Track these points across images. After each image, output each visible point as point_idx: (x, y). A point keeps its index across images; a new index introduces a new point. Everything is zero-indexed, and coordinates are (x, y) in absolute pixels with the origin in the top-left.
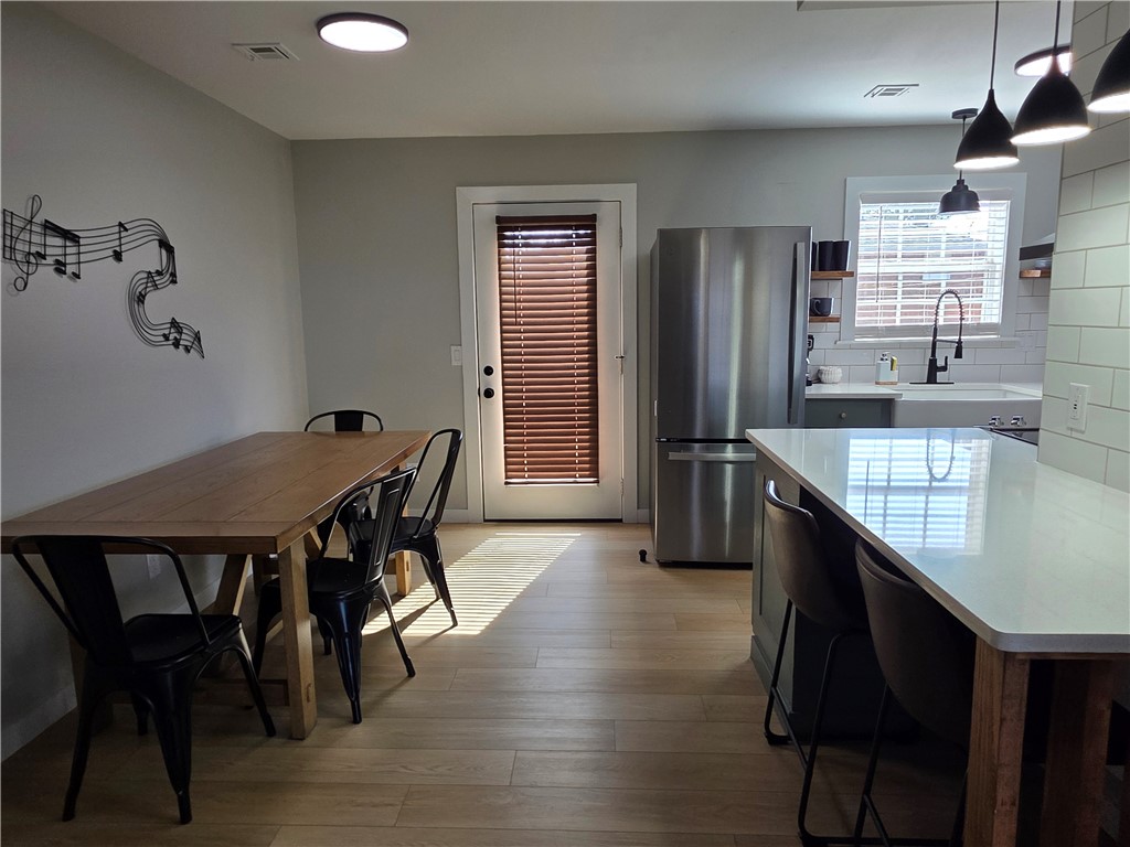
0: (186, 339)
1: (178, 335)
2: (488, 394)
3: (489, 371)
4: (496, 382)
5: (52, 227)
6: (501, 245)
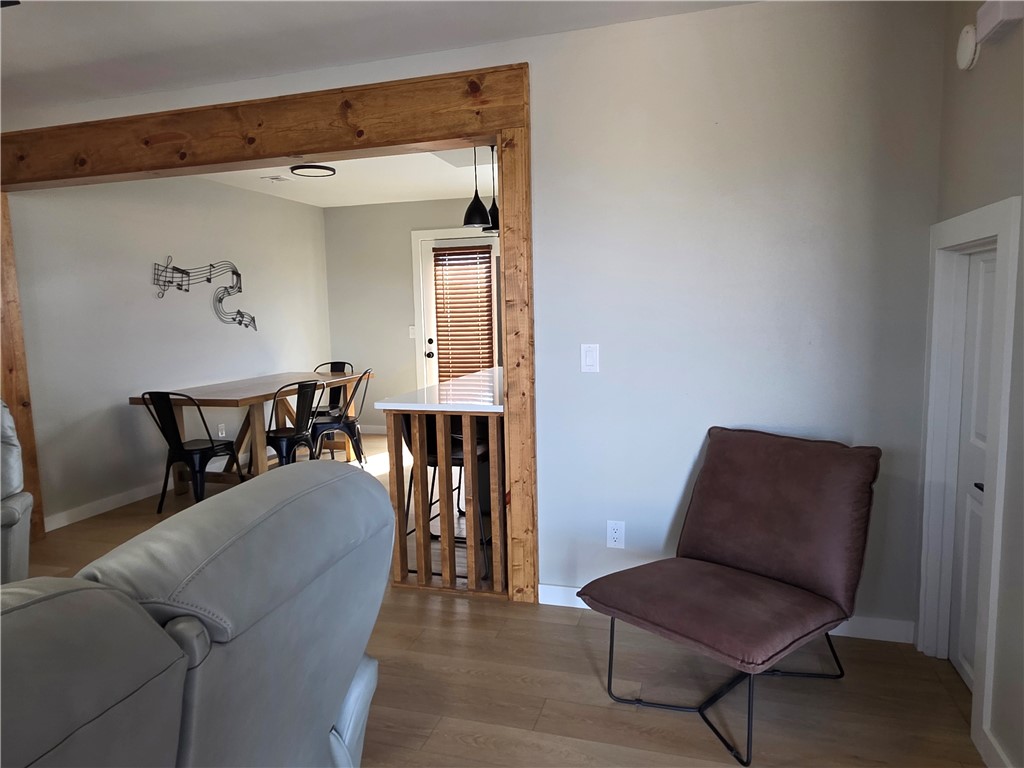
0: (246, 320)
1: (241, 318)
2: (430, 355)
3: (431, 341)
4: (434, 348)
5: (176, 269)
6: (436, 265)
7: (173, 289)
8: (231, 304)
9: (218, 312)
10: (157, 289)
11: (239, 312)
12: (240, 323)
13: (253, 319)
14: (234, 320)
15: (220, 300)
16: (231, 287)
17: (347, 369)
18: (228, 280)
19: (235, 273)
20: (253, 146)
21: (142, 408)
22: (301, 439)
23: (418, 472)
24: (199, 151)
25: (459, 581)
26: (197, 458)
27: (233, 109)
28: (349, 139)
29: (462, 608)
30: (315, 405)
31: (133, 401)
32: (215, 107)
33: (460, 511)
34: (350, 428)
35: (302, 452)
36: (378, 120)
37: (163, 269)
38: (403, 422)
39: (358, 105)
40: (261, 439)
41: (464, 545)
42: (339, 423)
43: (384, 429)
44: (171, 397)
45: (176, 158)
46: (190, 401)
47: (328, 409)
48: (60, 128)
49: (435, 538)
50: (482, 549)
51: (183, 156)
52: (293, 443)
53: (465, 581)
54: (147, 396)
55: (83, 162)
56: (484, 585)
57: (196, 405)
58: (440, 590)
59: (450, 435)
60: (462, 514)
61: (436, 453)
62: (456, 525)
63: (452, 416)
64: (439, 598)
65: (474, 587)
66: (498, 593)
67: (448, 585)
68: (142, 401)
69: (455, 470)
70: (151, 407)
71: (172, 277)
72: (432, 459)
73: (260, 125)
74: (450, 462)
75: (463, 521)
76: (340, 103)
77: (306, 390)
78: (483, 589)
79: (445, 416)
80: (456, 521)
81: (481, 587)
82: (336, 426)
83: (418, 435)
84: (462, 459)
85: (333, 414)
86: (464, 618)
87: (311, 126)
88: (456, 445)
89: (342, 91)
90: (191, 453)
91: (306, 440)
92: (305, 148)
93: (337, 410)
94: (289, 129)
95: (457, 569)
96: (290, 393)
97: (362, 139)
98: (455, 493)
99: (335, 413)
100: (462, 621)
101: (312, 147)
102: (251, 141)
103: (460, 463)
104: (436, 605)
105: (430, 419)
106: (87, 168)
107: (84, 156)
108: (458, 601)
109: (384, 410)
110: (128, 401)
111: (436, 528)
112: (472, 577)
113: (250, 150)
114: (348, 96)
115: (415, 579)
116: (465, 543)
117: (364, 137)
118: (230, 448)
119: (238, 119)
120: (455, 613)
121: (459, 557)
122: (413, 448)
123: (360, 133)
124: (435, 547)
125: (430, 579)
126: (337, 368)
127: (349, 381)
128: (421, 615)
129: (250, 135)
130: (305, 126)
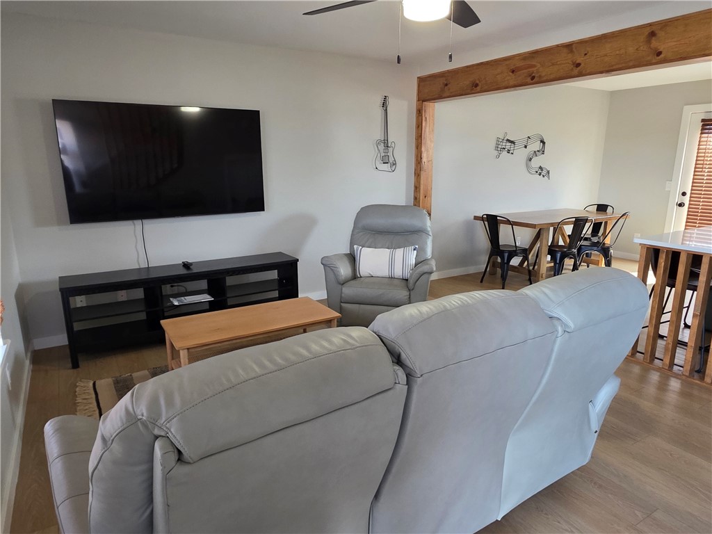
0: (544, 173)
1: (541, 171)
2: (681, 205)
3: (684, 194)
4: (686, 200)
5: (508, 140)
6: (702, 133)
7: (505, 153)
8: (536, 162)
9: (527, 166)
10: (496, 153)
11: (541, 168)
12: (540, 174)
13: (548, 172)
14: (537, 172)
15: (530, 160)
16: (538, 151)
17: (609, 210)
18: (537, 146)
19: (543, 142)
20: (578, 68)
21: (480, 223)
22: (570, 254)
23: (658, 289)
24: (543, 74)
25: (675, 368)
26: (506, 255)
27: (569, 47)
28: (649, 58)
29: (675, 384)
30: (584, 232)
31: (476, 218)
32: (558, 46)
33: (685, 324)
34: (605, 252)
35: (569, 263)
36: (675, 43)
37: (500, 140)
38: (653, 254)
39: (661, 34)
40: (545, 250)
41: (685, 347)
42: (598, 247)
43: (637, 257)
44: (498, 218)
45: (529, 80)
46: (508, 222)
47: (590, 236)
48: (467, 67)
49: (662, 337)
50: (700, 353)
51: (533, 78)
52: (564, 256)
53: (681, 369)
54: (485, 216)
55: (477, 85)
56: (696, 375)
57: (511, 224)
58: (659, 369)
59: (689, 268)
60: (687, 326)
61: (675, 278)
62: (680, 333)
63: (694, 255)
64: (659, 374)
65: (687, 374)
66: (708, 384)
67: (667, 368)
68: (482, 219)
69: (689, 293)
70: (486, 223)
71: (506, 145)
72: (671, 282)
73: (586, 54)
74: (686, 287)
75: (687, 331)
76: (647, 33)
77: (579, 223)
78: (695, 377)
79: (688, 254)
80: (681, 330)
81: (693, 376)
82: (595, 248)
83: (663, 264)
84: (697, 286)
85: (593, 240)
86: (676, 390)
87: (623, 51)
88: (694, 276)
89: (650, 25)
90: (503, 252)
91: (574, 255)
92: (614, 67)
93: (597, 238)
94: (606, 55)
95: (676, 360)
96: (567, 223)
97: (659, 57)
98: (685, 310)
99: (595, 240)
100: (674, 391)
101: (620, 66)
102: (578, 65)
103: (694, 289)
104: (655, 377)
105: (675, 255)
106: (478, 88)
107: (478, 82)
108: (672, 379)
109: (640, 244)
110: (473, 217)
111: (664, 330)
112: (688, 367)
113: (576, 71)
114: (654, 28)
115: (642, 358)
116: (686, 346)
117: (662, 56)
118: (525, 252)
119: (572, 52)
120: (668, 385)
121: (679, 353)
122: (658, 272)
123: (659, 54)
124: (661, 343)
125: (654, 360)
126: (602, 208)
127: (610, 219)
128: (643, 379)
129: (578, 62)
130: (617, 52)
